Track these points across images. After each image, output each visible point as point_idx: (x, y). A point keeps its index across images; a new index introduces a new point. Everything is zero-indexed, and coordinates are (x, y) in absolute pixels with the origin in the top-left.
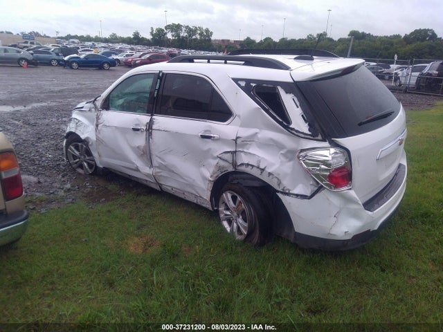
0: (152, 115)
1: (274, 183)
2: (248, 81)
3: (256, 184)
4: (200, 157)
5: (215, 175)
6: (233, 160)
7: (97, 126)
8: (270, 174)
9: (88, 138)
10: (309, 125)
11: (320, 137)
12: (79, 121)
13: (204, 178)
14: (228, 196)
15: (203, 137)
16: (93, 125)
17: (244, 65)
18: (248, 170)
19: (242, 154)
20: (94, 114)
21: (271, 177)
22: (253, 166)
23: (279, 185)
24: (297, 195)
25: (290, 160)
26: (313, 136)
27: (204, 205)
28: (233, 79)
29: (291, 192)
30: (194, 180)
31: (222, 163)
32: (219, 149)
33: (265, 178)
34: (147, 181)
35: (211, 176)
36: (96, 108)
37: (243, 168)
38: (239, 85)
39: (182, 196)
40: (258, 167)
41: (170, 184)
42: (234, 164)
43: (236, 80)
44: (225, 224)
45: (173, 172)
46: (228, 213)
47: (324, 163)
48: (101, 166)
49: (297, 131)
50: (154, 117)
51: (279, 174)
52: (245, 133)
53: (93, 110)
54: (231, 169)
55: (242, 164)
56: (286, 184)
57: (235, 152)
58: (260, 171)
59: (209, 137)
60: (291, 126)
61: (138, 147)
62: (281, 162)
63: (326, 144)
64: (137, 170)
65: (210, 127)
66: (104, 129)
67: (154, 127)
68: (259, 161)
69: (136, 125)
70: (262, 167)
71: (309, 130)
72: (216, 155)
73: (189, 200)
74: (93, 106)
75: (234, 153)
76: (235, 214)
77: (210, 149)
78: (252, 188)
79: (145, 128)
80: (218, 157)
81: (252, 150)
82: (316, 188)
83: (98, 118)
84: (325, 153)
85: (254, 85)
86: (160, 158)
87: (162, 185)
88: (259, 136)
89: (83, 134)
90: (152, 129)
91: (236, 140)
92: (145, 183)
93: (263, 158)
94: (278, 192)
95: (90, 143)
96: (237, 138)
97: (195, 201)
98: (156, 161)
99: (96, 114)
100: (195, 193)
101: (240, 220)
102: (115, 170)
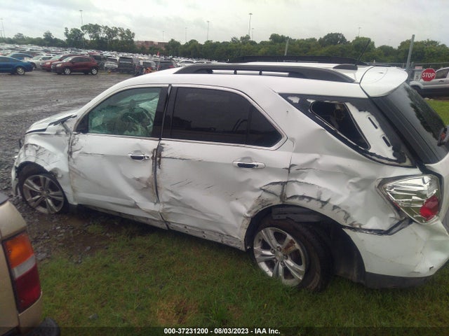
0: (160, 140)
1: (339, 218)
2: (303, 97)
3: (313, 219)
4: (232, 190)
5: (255, 210)
6: (283, 191)
7: (70, 153)
8: (335, 207)
9: (56, 169)
10: (393, 149)
11: (408, 163)
12: (40, 148)
13: (237, 214)
14: (268, 234)
15: (240, 166)
16: (63, 151)
17: (289, 76)
18: (304, 203)
19: (294, 184)
20: (64, 139)
21: (336, 210)
22: (310, 198)
23: (346, 219)
24: (370, 230)
25: (362, 190)
26: (399, 161)
27: (232, 245)
28: (282, 95)
29: (362, 227)
30: (222, 217)
31: (266, 196)
32: (263, 180)
33: (327, 212)
34: (147, 219)
35: (249, 212)
36: (67, 131)
37: (296, 201)
38: (291, 102)
39: (200, 235)
40: (318, 200)
41: (182, 221)
42: (283, 196)
43: (285, 96)
44: (264, 266)
45: (191, 208)
46: (269, 253)
47: (419, 193)
48: (75, 204)
49: (379, 157)
50: (162, 142)
51: (348, 207)
52: (301, 159)
53: (64, 133)
54: (277, 202)
55: (295, 197)
56: (357, 217)
57: (286, 183)
58: (320, 204)
59: (251, 166)
60: (370, 151)
61: (138, 180)
62: (351, 192)
63: (417, 171)
64: (135, 206)
65: (251, 153)
66: (82, 157)
67: (164, 154)
68: (320, 193)
69: (136, 151)
70: (324, 199)
71: (394, 155)
72: (258, 187)
73: (211, 239)
74: (62, 128)
75: (284, 184)
76: (280, 254)
77: (249, 180)
78: (307, 224)
79: (151, 156)
80: (261, 189)
81: (308, 180)
82: (397, 222)
83: (71, 144)
84: (419, 181)
85: (312, 101)
86: (172, 192)
87: (169, 223)
88: (320, 162)
89: (48, 164)
90: (160, 157)
91: (289, 169)
92: (144, 221)
93: (325, 189)
94: (345, 227)
95: (59, 176)
96: (292, 166)
97: (220, 241)
98: (165, 195)
99: (68, 138)
100: (220, 231)
101: (290, 263)
102: (95, 207)
